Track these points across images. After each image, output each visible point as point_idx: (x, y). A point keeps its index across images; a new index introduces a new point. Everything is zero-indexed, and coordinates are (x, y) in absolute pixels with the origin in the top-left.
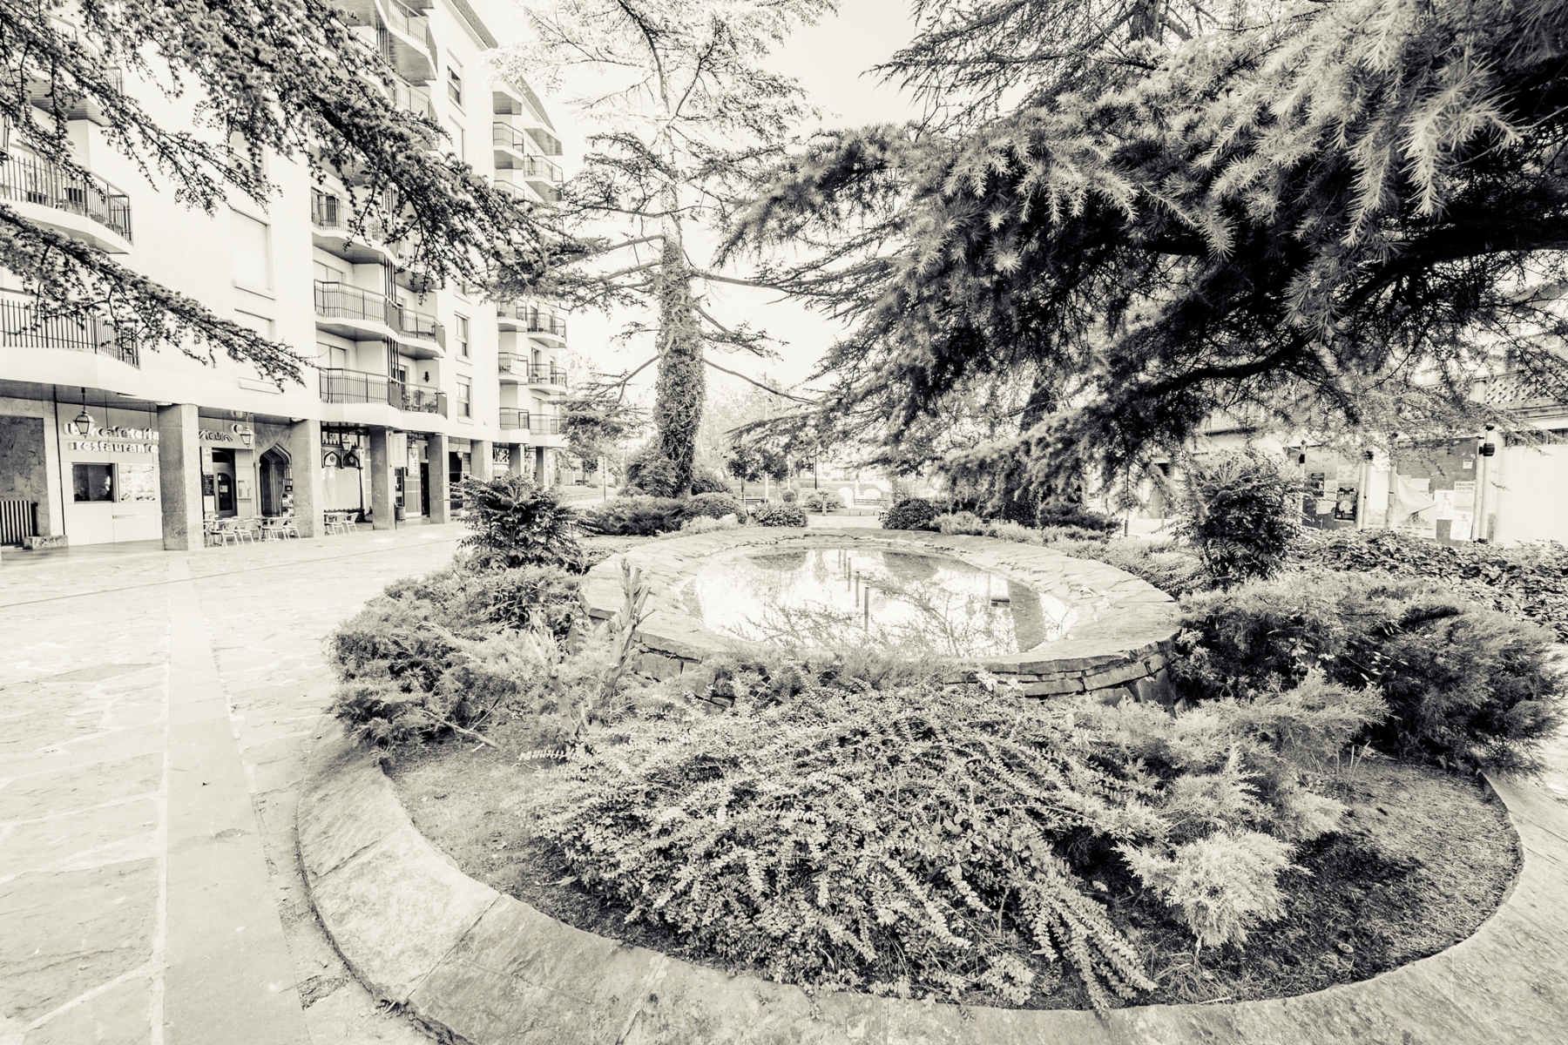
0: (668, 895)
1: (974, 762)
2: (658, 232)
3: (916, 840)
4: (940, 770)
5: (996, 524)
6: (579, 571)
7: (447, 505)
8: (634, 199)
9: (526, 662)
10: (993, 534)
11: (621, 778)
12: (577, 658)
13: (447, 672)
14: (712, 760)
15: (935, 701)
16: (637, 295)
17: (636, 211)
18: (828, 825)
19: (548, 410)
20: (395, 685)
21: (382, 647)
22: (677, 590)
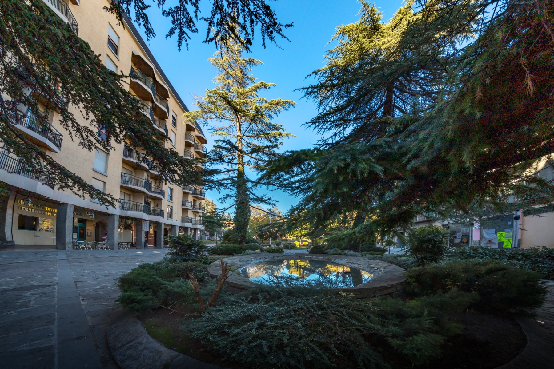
0: (236, 353)
1: (339, 316)
2: (236, 168)
3: (319, 337)
4: (327, 318)
5: (346, 252)
6: (207, 264)
7: (162, 243)
8: (229, 159)
9: (188, 288)
10: (345, 254)
11: (220, 321)
12: (205, 288)
13: (161, 291)
14: (251, 316)
15: (325, 300)
16: (229, 186)
17: (230, 162)
18: (290, 334)
19: (198, 218)
20: (142, 294)
21: (138, 283)
22: (240, 270)
